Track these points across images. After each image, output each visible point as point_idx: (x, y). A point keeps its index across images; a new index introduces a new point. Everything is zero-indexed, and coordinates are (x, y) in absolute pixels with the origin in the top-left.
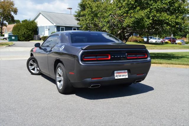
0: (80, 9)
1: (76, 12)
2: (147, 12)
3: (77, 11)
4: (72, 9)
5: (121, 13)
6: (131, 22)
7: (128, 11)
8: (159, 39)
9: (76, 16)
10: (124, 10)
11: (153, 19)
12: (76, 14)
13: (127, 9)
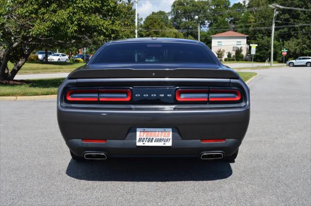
2: (68, 13)
5: (26, 13)
6: (46, 29)
7: (37, 10)
8: (63, 55)
10: (31, 9)
11: (80, 24)
13: (35, 7)
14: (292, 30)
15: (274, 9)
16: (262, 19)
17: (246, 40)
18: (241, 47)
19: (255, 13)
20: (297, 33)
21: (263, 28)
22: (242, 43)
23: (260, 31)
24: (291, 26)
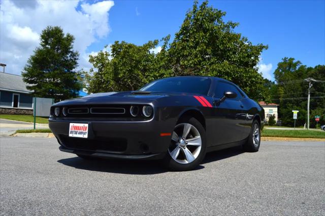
0: (31, 66)
1: (25, 69)
3: (27, 67)
4: (5, 65)
5: (191, 64)
9: (24, 75)
12: (25, 72)
14: (318, 101)
15: (309, 82)
16: (292, 92)
17: (277, 109)
18: (274, 115)
19: (285, 87)
20: (322, 104)
21: (292, 99)
22: (273, 111)
23: (290, 102)
24: (317, 97)
